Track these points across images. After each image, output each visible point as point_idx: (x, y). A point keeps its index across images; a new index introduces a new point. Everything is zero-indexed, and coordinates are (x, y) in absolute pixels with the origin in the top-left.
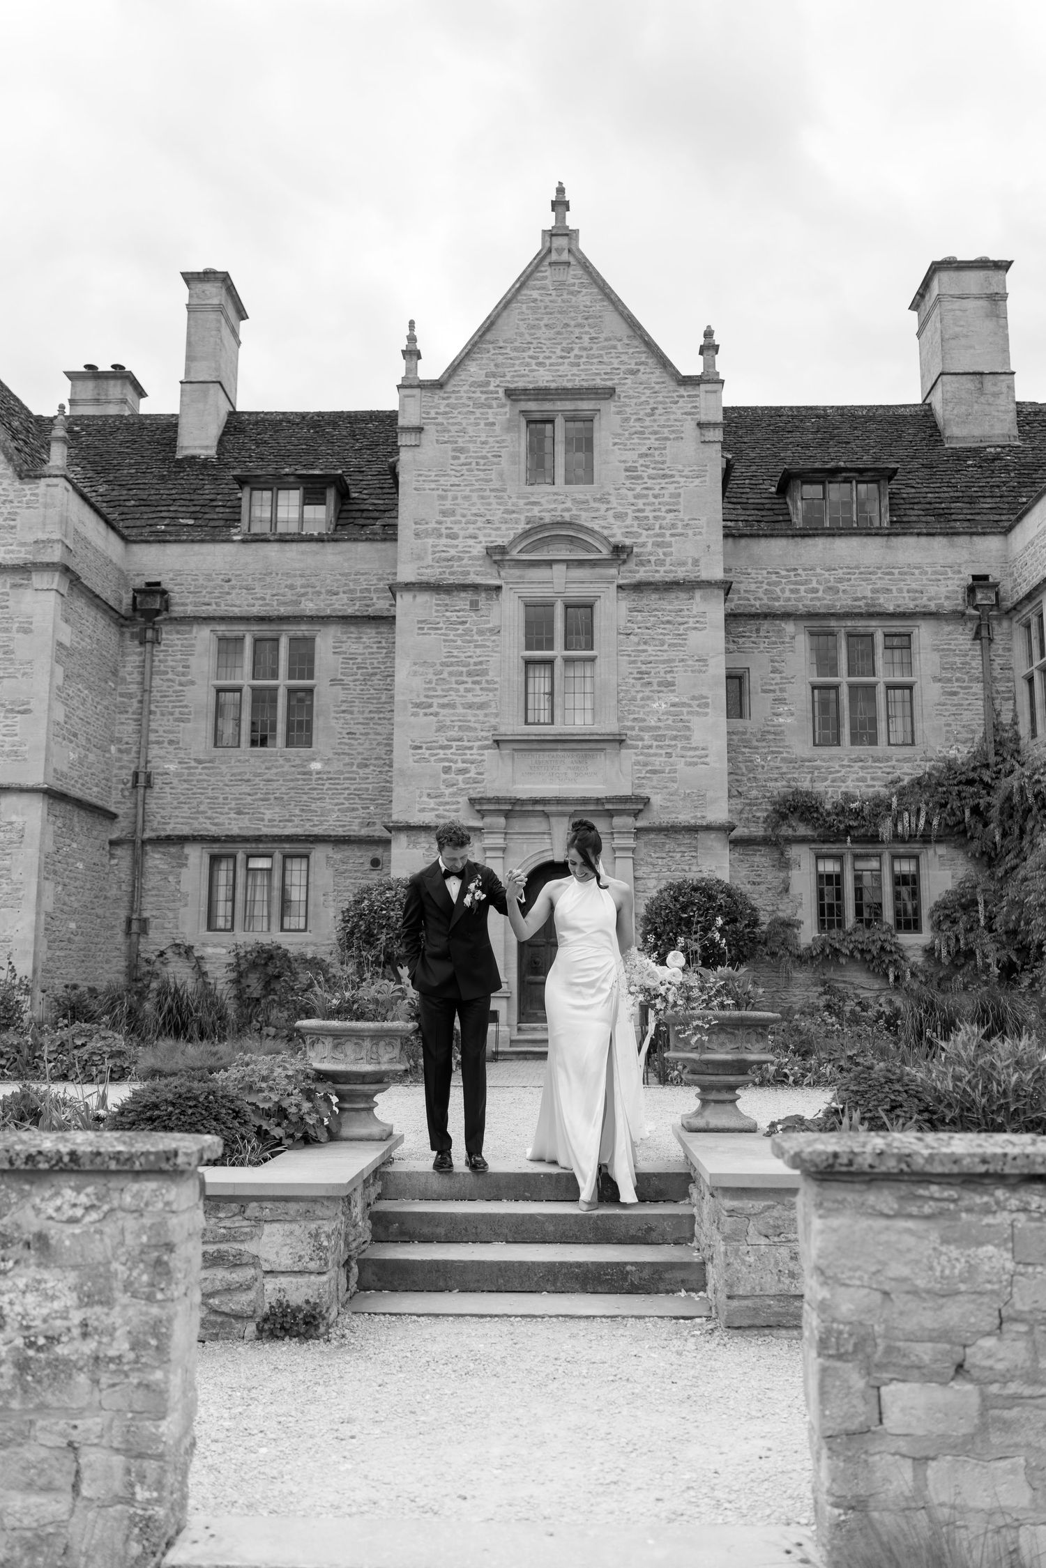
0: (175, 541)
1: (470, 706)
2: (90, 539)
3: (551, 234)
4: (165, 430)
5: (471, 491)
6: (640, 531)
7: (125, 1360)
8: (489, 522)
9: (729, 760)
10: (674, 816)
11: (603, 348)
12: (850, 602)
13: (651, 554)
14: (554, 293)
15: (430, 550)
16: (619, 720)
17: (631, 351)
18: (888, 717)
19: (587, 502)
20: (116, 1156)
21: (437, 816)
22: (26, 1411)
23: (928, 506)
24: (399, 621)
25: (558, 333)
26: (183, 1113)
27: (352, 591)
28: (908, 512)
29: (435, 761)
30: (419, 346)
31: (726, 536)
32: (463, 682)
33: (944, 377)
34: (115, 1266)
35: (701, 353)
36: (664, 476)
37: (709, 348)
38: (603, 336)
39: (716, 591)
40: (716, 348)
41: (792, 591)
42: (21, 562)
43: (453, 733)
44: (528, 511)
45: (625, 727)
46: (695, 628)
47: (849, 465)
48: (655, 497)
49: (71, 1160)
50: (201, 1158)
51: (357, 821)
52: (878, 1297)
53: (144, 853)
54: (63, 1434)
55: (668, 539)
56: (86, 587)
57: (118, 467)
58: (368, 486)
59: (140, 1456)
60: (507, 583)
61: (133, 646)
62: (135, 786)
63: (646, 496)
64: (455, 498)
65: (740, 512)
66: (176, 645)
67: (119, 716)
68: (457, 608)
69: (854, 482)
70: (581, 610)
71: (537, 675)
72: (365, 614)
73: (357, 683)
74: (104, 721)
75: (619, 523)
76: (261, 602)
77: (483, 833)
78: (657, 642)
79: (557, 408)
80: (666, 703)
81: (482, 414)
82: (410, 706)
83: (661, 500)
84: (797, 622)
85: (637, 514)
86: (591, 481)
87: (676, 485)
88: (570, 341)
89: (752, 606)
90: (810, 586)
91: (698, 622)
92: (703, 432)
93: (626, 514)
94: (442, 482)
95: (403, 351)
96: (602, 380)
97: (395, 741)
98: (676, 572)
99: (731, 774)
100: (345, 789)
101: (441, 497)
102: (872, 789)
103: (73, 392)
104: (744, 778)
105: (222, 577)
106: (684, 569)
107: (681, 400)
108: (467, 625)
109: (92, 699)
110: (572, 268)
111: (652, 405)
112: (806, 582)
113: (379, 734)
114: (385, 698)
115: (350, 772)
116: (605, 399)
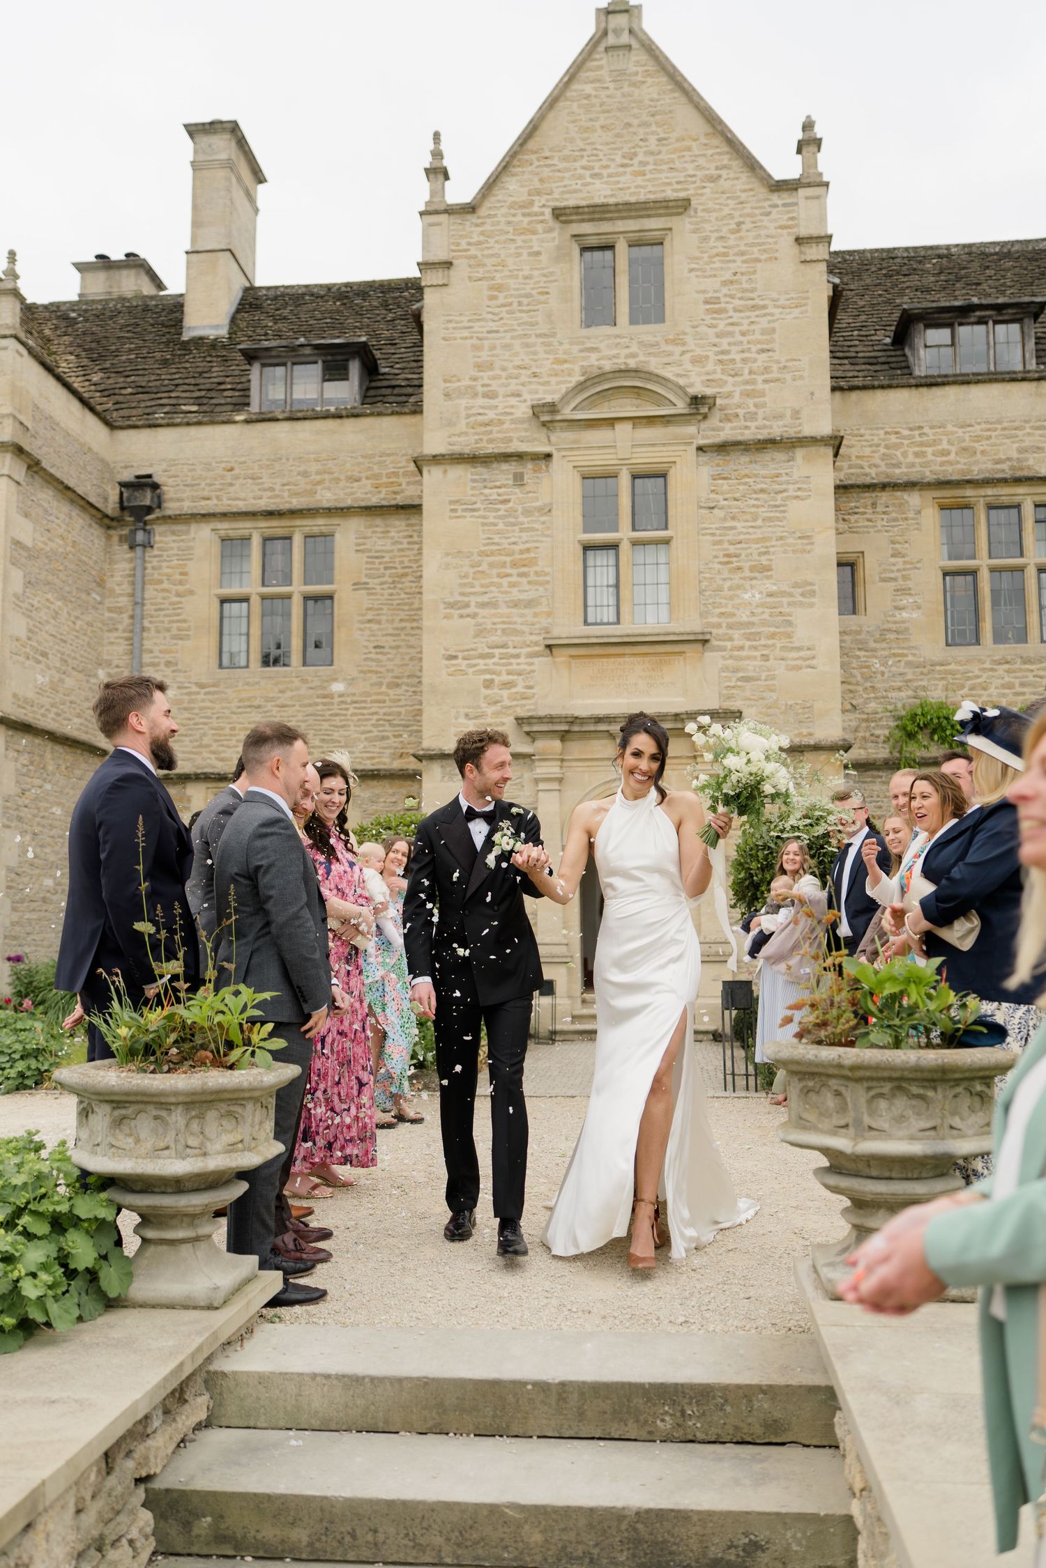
0: (168, 425)
1: (516, 604)
2: (57, 418)
3: (608, 12)
4: (171, 311)
5: (512, 338)
6: (724, 377)
8: (535, 375)
9: (843, 665)
11: (675, 151)
12: (990, 466)
13: (739, 406)
14: (611, 85)
15: (463, 414)
16: (701, 615)
17: (710, 152)
18: (1041, 608)
19: (657, 344)
24: (427, 508)
25: (618, 135)
27: (376, 476)
29: (474, 673)
30: (445, 163)
31: (834, 389)
32: (507, 575)
35: (799, 151)
36: (754, 307)
37: (809, 143)
38: (674, 135)
39: (823, 450)
40: (818, 143)
41: (917, 455)
43: (494, 639)
44: (584, 359)
45: (709, 624)
46: (797, 497)
47: (984, 302)
48: (743, 334)
51: (388, 752)
55: (760, 386)
56: (51, 475)
57: (116, 353)
58: (401, 360)
60: (559, 450)
61: (122, 551)
63: (731, 334)
64: (493, 348)
65: (848, 367)
66: (172, 549)
67: (106, 634)
68: (498, 484)
69: (991, 323)
70: (652, 480)
71: (598, 563)
72: (393, 503)
73: (385, 586)
74: (87, 639)
75: (697, 369)
76: (269, 494)
77: (533, 761)
78: (748, 517)
79: (617, 230)
80: (761, 593)
81: (524, 241)
82: (442, 606)
83: (750, 338)
84: (923, 493)
85: (720, 357)
86: (661, 319)
87: (769, 318)
88: (631, 145)
89: (866, 475)
90: (940, 447)
91: (799, 489)
92: (805, 249)
93: (707, 357)
94: (476, 329)
95: (426, 170)
96: (674, 190)
97: (424, 650)
98: (771, 427)
99: (843, 682)
100: (373, 714)
101: (476, 348)
102: (1021, 698)
103: (83, 286)
104: (860, 688)
105: (223, 465)
106: (781, 423)
107: (774, 210)
108: (511, 505)
109: (68, 613)
110: (633, 52)
111: (736, 220)
112: (934, 443)
113: (412, 647)
114: (416, 602)
115: (379, 693)
116: (678, 214)
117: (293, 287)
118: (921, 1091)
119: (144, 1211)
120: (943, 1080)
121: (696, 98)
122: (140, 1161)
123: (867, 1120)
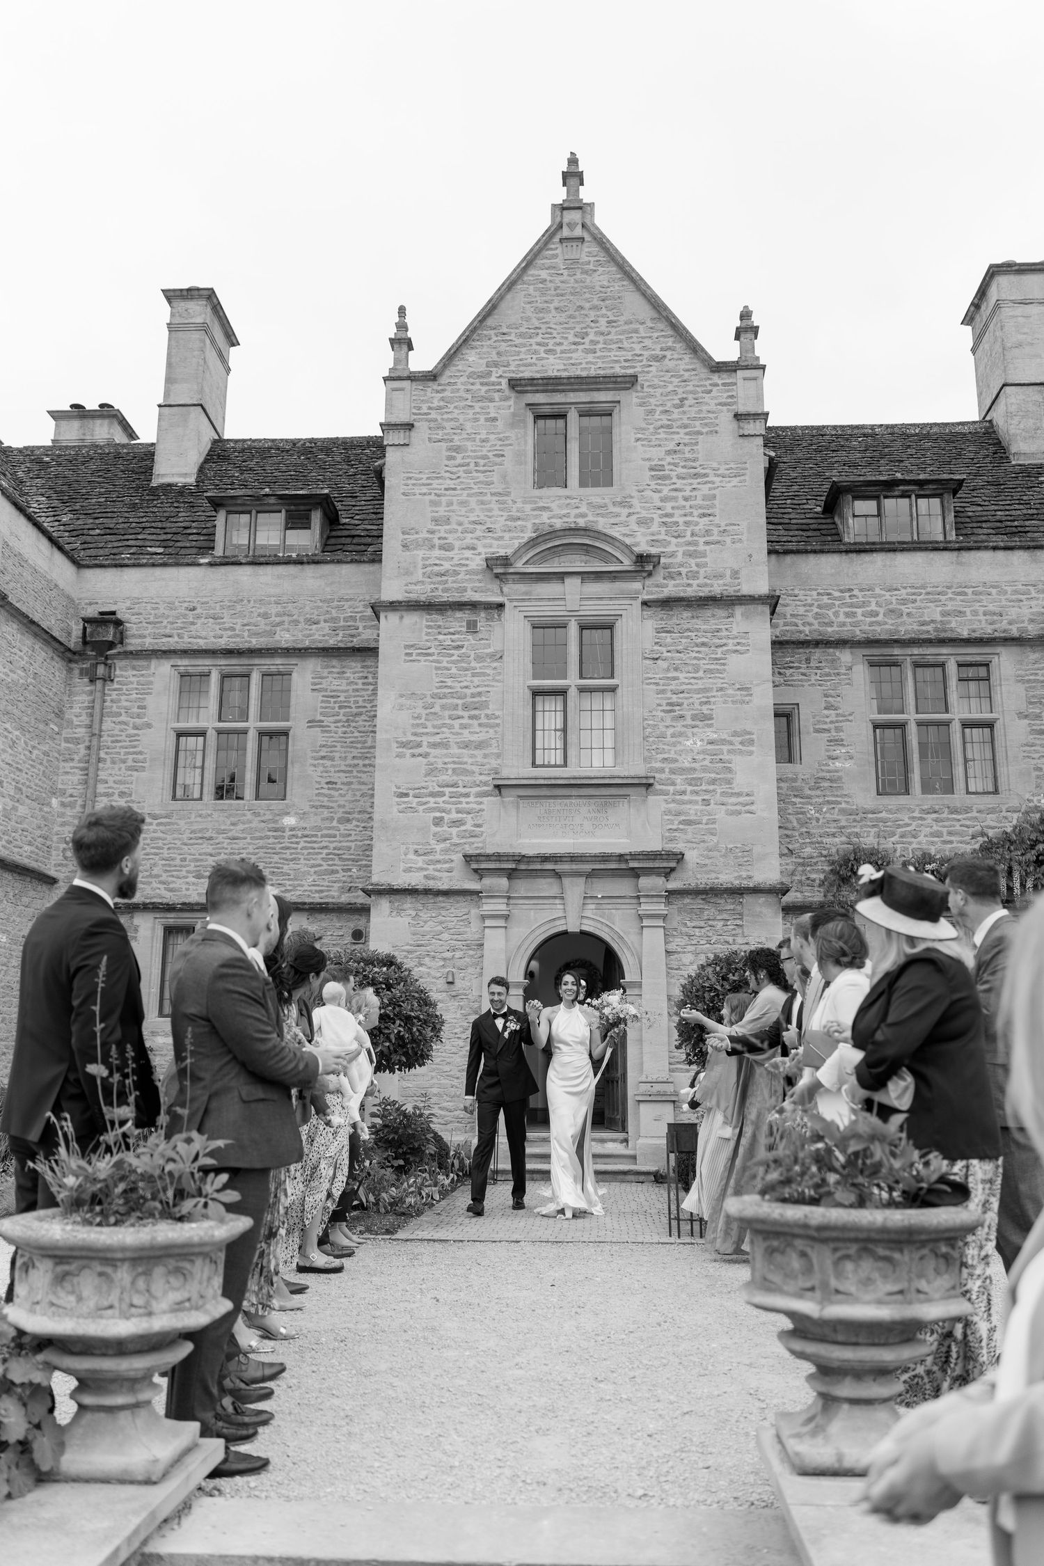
0: (134, 565)
1: (466, 745)
2: (26, 556)
3: (563, 208)
4: (141, 459)
5: (469, 495)
6: (666, 537)
8: (489, 530)
9: (779, 810)
10: (713, 875)
11: (623, 332)
12: (916, 627)
13: (681, 565)
14: (566, 272)
15: (420, 564)
16: (646, 760)
17: (656, 335)
18: (966, 761)
19: (605, 506)
21: (426, 877)
23: (999, 524)
24: (383, 651)
25: (571, 317)
27: (334, 620)
28: (976, 531)
29: (424, 811)
30: (410, 334)
31: (770, 552)
32: (459, 717)
33: (1007, 389)
35: (737, 338)
36: (696, 475)
37: (746, 330)
38: (623, 319)
39: (760, 608)
40: (755, 330)
41: (847, 615)
43: (446, 778)
44: (536, 517)
45: (652, 769)
46: (736, 651)
47: (907, 478)
48: (686, 499)
51: (337, 885)
55: (701, 548)
56: (17, 610)
57: (86, 496)
58: (361, 512)
60: (511, 600)
61: (82, 684)
63: (675, 499)
64: (450, 504)
65: (782, 532)
66: (132, 683)
67: (62, 764)
68: (451, 630)
69: (913, 497)
70: (599, 631)
71: (547, 708)
72: (350, 645)
73: (339, 724)
74: (42, 768)
75: (643, 530)
76: (230, 633)
77: (481, 898)
78: (690, 668)
79: (569, 401)
80: (702, 740)
81: (482, 408)
82: (395, 745)
83: (692, 503)
84: (854, 650)
85: (665, 520)
86: (610, 483)
87: (710, 485)
88: (584, 325)
89: (800, 632)
90: (869, 609)
91: (738, 643)
92: (741, 424)
93: (652, 519)
94: (434, 486)
95: (390, 339)
96: (622, 367)
97: (376, 787)
98: (712, 586)
99: (780, 827)
100: (322, 848)
101: (433, 503)
102: (949, 846)
103: (57, 432)
104: (797, 834)
105: (186, 605)
106: (721, 582)
107: (715, 389)
108: (464, 650)
109: (25, 742)
110: (586, 244)
111: (680, 397)
112: (864, 604)
113: (364, 783)
114: (370, 740)
115: (330, 828)
116: (628, 389)
117: (260, 441)
118: (887, 1253)
119: (83, 1375)
120: (910, 1242)
121: (643, 287)
122: (81, 1321)
123: (833, 1283)
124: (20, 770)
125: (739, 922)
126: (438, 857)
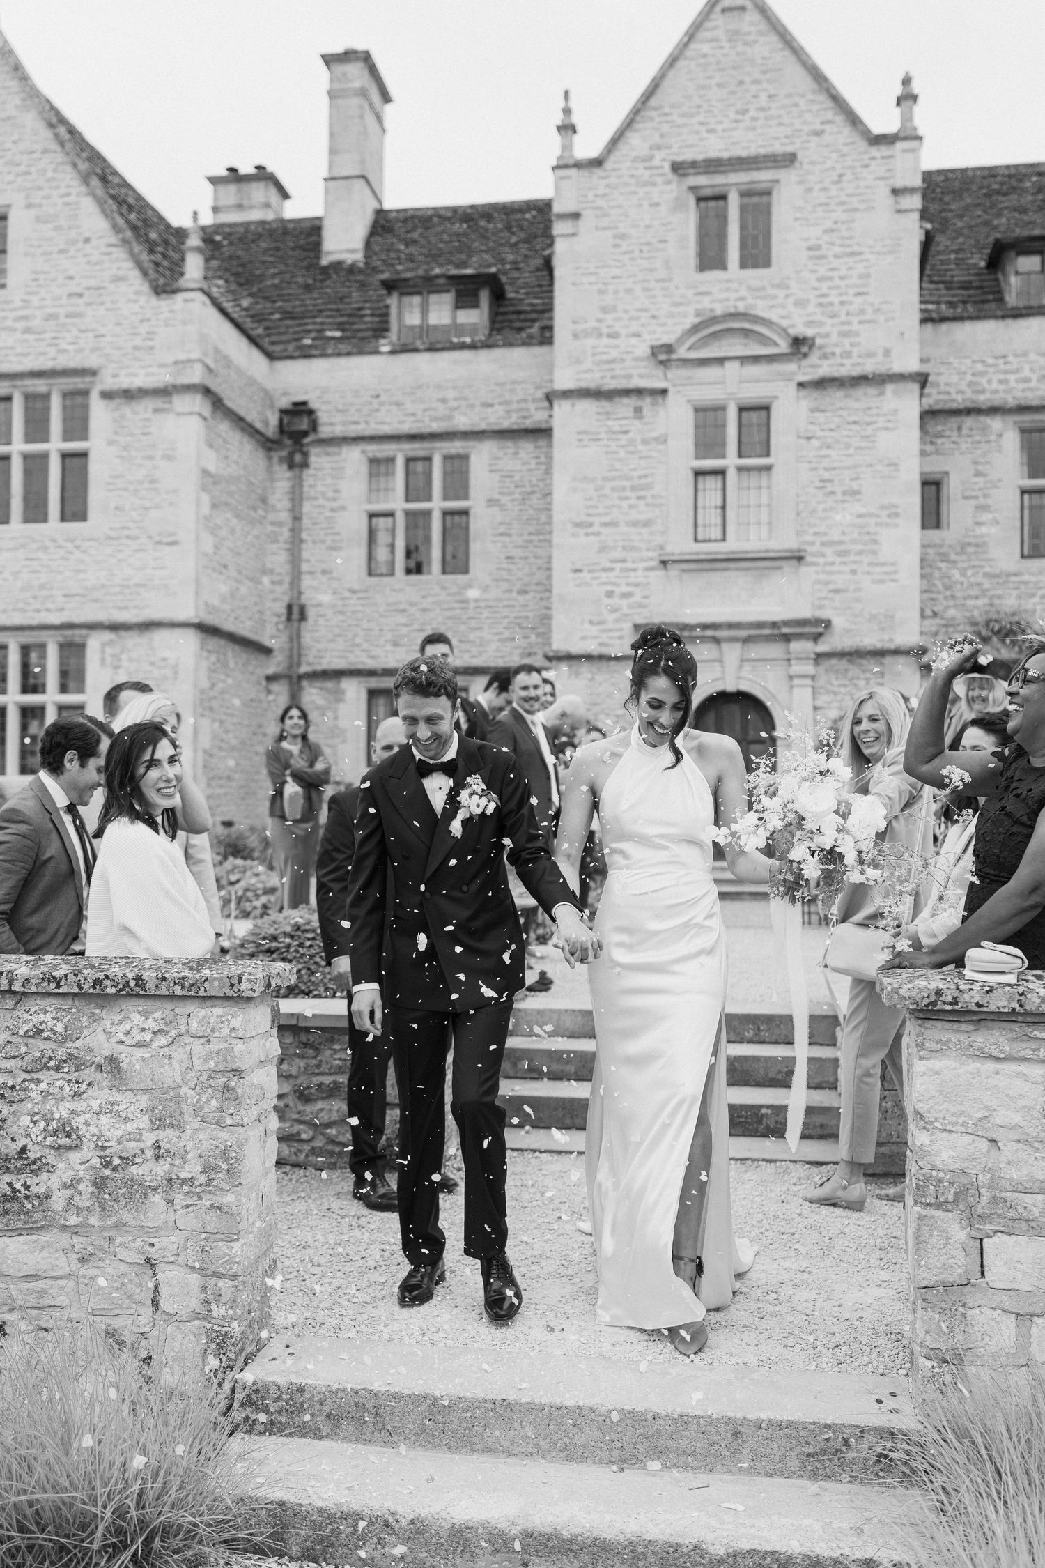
0: (321, 356)
1: (634, 524)
2: (231, 357)
4: (309, 234)
5: (635, 283)
6: (824, 319)
7: (197, 1183)
8: (654, 317)
9: (923, 576)
10: (858, 639)
11: (783, 107)
13: (836, 345)
14: (727, 45)
15: (590, 353)
16: (799, 534)
17: (815, 107)
19: (763, 288)
20: (181, 982)
21: (601, 644)
22: (105, 1228)
24: (557, 434)
25: (733, 93)
26: (301, 945)
27: (507, 403)
29: (597, 585)
30: (575, 119)
31: (924, 321)
32: (627, 498)
34: (184, 1090)
35: (898, 104)
36: (852, 254)
37: (907, 98)
38: (783, 92)
39: (910, 385)
40: (915, 98)
41: (1001, 382)
42: (160, 385)
43: (617, 554)
44: (698, 302)
45: (803, 543)
46: (886, 429)
48: (842, 278)
49: (136, 985)
50: (269, 985)
51: (518, 651)
52: (984, 1145)
53: (300, 688)
54: (139, 1251)
55: (855, 327)
56: (229, 409)
57: (262, 278)
58: (526, 285)
59: (216, 1275)
60: (674, 385)
61: (282, 472)
62: (289, 618)
63: (830, 278)
64: (616, 292)
65: (944, 292)
66: (326, 468)
67: (270, 546)
68: (620, 416)
70: (757, 412)
71: (708, 487)
72: (523, 427)
73: (516, 503)
74: (255, 551)
75: (799, 311)
76: (412, 418)
78: (842, 446)
79: (730, 181)
80: (851, 514)
81: (646, 193)
82: (570, 526)
83: (848, 282)
84: (1005, 417)
85: (820, 300)
86: (767, 264)
87: (865, 263)
88: (744, 101)
89: (953, 401)
90: (1022, 375)
92: (899, 199)
93: (808, 301)
94: (602, 275)
95: (557, 126)
96: (783, 144)
97: (554, 563)
98: (864, 365)
99: (923, 592)
100: (504, 618)
101: (601, 292)
103: (216, 199)
104: (941, 597)
105: (371, 392)
106: (872, 360)
107: (873, 163)
108: (631, 435)
109: (241, 529)
110: (748, 13)
111: (839, 171)
112: (1017, 371)
113: (537, 557)
114: (543, 518)
115: (509, 599)
116: (785, 167)
117: (421, 209)
121: (804, 57)
124: (239, 554)
125: (880, 681)
126: (610, 626)
